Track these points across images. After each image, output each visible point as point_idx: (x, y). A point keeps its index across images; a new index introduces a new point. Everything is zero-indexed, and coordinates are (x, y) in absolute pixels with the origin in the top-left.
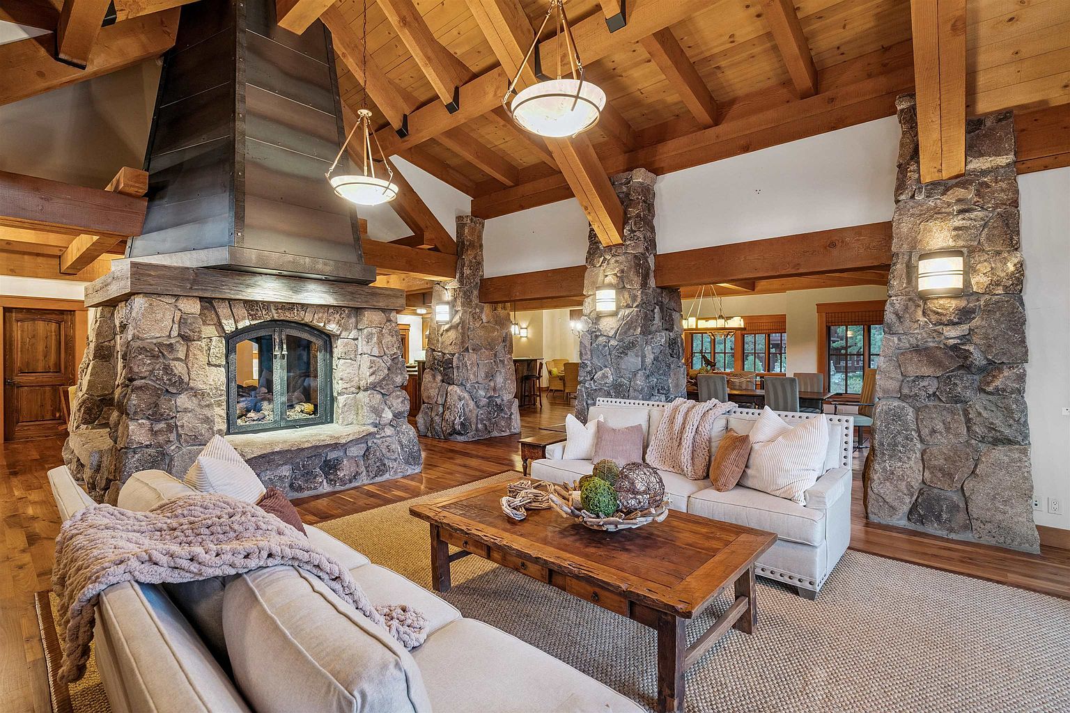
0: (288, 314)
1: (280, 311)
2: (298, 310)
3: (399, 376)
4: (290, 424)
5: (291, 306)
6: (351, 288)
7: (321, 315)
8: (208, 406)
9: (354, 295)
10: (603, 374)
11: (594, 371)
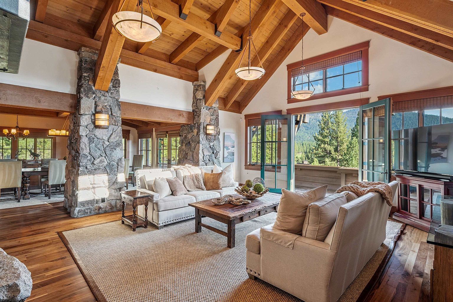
10: (101, 160)
11: (92, 159)
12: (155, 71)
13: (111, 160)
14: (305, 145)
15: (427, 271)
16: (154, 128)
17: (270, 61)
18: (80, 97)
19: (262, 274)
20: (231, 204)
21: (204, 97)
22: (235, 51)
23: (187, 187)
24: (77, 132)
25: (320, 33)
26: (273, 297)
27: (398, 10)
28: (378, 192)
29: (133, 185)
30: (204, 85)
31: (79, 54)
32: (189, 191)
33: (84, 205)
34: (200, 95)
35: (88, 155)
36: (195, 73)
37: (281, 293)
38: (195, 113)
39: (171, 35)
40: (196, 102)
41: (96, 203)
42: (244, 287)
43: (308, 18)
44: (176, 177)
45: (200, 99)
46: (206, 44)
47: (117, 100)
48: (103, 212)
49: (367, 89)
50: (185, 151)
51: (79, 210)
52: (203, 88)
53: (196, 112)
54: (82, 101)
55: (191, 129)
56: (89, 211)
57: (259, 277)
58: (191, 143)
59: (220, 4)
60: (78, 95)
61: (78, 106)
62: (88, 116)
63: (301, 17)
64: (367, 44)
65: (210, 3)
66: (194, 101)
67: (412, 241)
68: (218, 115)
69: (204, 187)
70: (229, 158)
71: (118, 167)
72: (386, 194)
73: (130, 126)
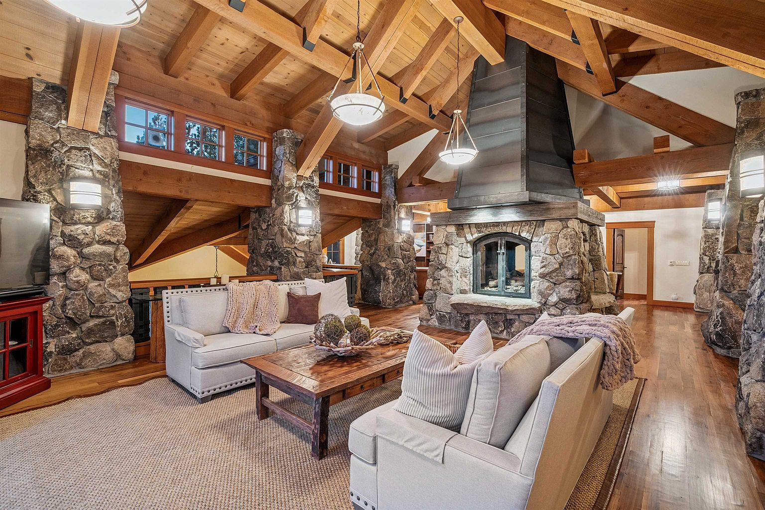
0: (496, 229)
1: (492, 227)
2: (501, 226)
3: (570, 271)
4: (507, 294)
5: (497, 224)
6: (530, 208)
7: (516, 227)
8: (451, 276)
9: (531, 212)
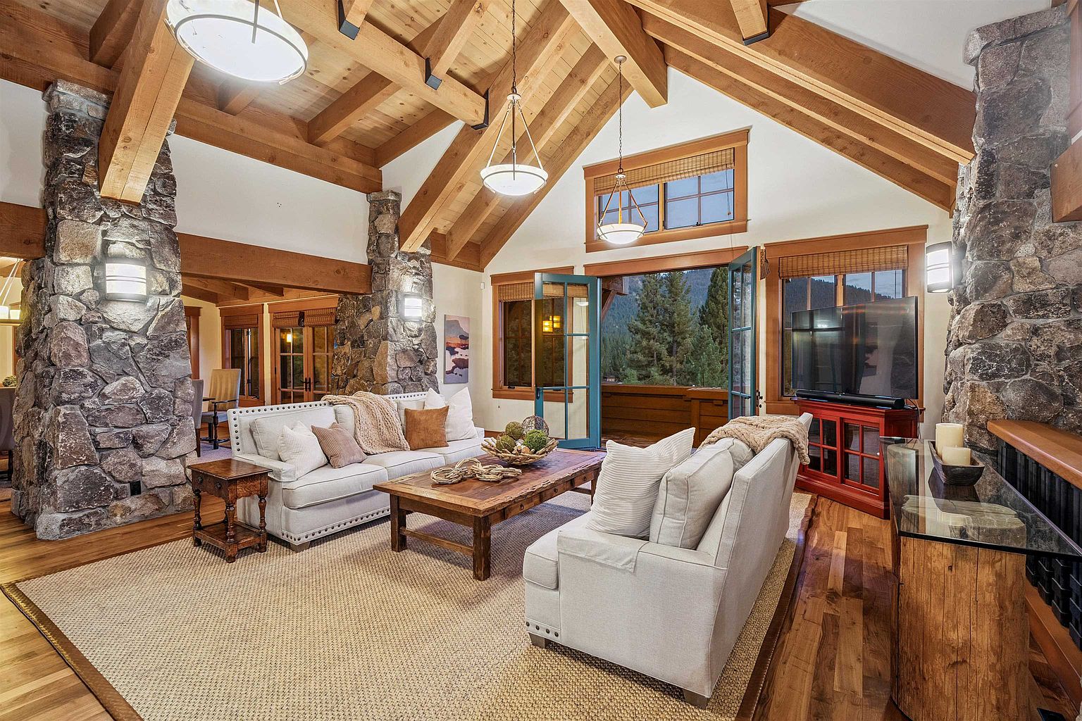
10: (124, 385)
11: (99, 382)
12: (272, 160)
13: (153, 386)
14: (608, 342)
15: (867, 584)
16: (266, 304)
17: (547, 157)
18: (55, 217)
19: (563, 633)
20: (478, 479)
21: (397, 230)
22: (472, 127)
23: (364, 446)
24: (50, 310)
25: (653, 104)
26: (591, 679)
27: (811, 71)
28: (786, 437)
29: (215, 445)
30: (396, 201)
31: (49, 100)
32: (369, 454)
33: (79, 507)
34: (386, 224)
35: (86, 371)
36: (373, 171)
37: (606, 668)
38: (375, 269)
39: (313, 73)
40: (376, 241)
41: (116, 498)
42: (526, 668)
43: (631, 69)
44: (335, 421)
45: (388, 236)
46: (401, 104)
47: (169, 229)
48: (136, 520)
49: (744, 229)
50: (352, 359)
51: (63, 520)
52: (393, 208)
53: (378, 265)
54: (63, 228)
55: (365, 306)
56: (93, 519)
57: (557, 640)
58: (366, 338)
59: (438, 11)
60: (50, 211)
61: (50, 240)
62: (84, 268)
63: (617, 66)
64: (744, 134)
65: (413, 8)
66: (373, 238)
67: (834, 528)
68: (431, 274)
69: (405, 443)
70: (456, 374)
71: (174, 403)
72: (800, 440)
73: (199, 298)
